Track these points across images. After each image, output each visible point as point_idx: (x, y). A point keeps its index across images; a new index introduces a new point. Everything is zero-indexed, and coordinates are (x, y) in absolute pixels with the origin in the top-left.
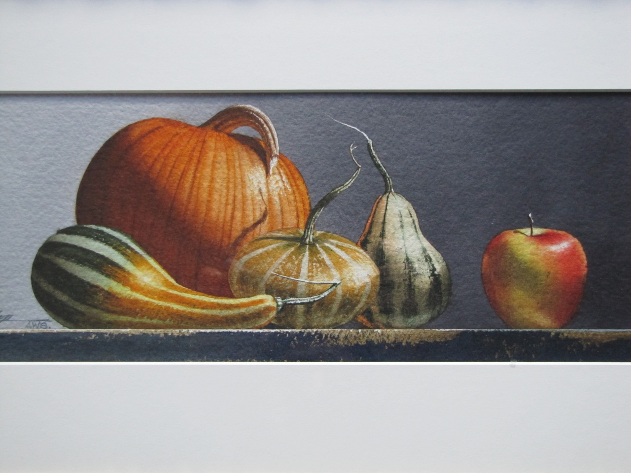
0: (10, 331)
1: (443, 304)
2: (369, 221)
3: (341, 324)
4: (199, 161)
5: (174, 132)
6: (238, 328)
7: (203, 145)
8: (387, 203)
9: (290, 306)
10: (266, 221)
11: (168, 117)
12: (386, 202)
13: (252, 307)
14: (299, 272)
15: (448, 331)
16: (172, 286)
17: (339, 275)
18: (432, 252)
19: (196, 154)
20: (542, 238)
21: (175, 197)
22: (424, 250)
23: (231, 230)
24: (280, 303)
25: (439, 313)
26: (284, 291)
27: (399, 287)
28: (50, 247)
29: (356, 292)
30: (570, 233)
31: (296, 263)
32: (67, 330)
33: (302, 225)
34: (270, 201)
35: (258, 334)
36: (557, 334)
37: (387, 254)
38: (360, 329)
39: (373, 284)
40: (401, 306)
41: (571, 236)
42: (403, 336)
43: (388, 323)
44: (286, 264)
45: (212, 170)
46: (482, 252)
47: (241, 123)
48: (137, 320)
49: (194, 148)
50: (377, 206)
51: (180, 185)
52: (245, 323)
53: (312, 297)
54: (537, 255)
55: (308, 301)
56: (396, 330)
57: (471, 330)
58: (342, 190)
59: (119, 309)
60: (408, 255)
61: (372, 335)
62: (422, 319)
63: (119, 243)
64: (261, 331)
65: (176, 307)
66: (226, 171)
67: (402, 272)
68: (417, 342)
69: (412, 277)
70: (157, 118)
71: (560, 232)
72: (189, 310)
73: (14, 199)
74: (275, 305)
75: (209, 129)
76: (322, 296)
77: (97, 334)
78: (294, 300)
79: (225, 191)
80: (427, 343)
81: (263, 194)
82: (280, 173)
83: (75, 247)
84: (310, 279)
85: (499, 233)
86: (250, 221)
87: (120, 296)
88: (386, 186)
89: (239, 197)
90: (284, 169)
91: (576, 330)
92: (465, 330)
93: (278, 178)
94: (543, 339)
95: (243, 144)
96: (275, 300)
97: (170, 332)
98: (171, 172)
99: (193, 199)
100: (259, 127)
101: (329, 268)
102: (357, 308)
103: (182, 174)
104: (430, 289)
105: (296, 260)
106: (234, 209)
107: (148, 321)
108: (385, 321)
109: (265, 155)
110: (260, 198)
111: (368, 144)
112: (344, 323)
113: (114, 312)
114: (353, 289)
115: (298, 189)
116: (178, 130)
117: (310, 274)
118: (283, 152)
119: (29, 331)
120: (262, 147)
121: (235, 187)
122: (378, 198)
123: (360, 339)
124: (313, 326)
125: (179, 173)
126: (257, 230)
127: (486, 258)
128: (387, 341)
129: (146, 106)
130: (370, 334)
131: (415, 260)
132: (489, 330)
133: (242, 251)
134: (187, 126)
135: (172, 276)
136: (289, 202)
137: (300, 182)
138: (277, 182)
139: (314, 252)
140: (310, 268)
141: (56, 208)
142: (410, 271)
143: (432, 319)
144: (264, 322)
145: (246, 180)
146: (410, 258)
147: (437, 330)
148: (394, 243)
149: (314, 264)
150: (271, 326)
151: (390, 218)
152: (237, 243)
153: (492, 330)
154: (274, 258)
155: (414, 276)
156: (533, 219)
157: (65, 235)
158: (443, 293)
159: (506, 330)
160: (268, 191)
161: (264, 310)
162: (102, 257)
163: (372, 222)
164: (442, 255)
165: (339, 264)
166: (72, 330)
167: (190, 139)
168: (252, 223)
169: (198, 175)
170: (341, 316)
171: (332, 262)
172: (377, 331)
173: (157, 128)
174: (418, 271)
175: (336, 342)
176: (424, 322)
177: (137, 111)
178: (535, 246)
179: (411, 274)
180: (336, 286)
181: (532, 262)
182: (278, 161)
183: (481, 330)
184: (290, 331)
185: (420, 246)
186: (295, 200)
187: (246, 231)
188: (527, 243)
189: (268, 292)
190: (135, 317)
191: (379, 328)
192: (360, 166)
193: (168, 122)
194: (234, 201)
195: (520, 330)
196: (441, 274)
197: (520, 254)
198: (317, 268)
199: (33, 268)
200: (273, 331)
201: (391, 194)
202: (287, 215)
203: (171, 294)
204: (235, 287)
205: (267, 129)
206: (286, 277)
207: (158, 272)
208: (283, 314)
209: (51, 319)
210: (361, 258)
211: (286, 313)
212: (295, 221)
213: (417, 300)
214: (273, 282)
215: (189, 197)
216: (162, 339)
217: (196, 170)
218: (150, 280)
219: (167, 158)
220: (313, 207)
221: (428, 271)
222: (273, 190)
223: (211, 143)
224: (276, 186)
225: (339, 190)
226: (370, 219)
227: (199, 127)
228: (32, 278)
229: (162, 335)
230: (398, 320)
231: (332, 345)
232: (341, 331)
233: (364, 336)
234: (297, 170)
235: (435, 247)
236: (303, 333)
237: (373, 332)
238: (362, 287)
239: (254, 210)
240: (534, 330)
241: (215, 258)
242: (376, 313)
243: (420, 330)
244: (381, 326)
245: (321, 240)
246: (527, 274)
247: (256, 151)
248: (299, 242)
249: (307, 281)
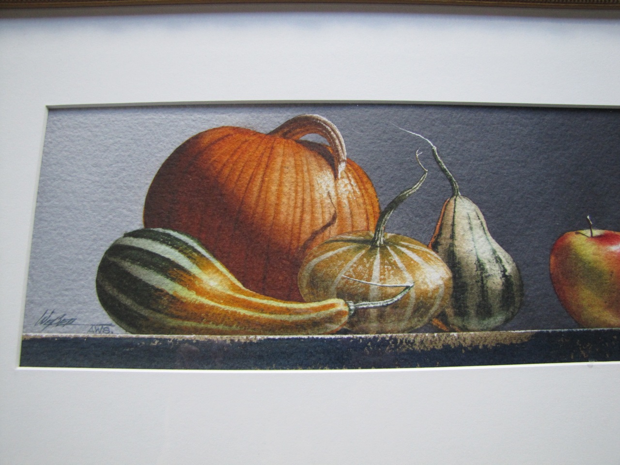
0: (73, 335)
1: (516, 305)
2: (439, 223)
3: (416, 328)
4: (267, 166)
5: (244, 140)
6: (308, 334)
7: (271, 151)
8: (455, 206)
9: (362, 310)
10: (336, 224)
11: (238, 126)
12: (453, 205)
13: (323, 311)
14: (370, 275)
15: (523, 333)
16: (239, 290)
17: (411, 277)
18: (502, 253)
19: (265, 159)
20: (601, 239)
21: (242, 201)
22: (494, 252)
23: (300, 233)
24: (352, 307)
25: (513, 315)
26: (356, 295)
27: (472, 289)
28: (117, 250)
29: (430, 294)
31: (367, 265)
32: (130, 335)
33: (372, 227)
34: (339, 204)
35: (330, 340)
37: (458, 256)
38: (436, 332)
39: (447, 287)
40: (475, 308)
42: (480, 339)
43: (464, 326)
44: (357, 266)
45: (281, 175)
46: (548, 253)
47: (308, 131)
48: (202, 325)
49: (263, 154)
50: (445, 209)
51: (248, 189)
52: (316, 328)
53: (385, 301)
54: (599, 255)
55: (381, 305)
56: (472, 333)
57: (545, 330)
58: (410, 193)
59: (183, 314)
60: (479, 257)
61: (448, 339)
62: (497, 320)
63: (185, 246)
64: (333, 337)
65: (242, 311)
66: (294, 175)
67: (474, 273)
68: (494, 345)
69: (484, 278)
70: (227, 127)
71: (617, 233)
72: (256, 315)
73: (85, 203)
74: (346, 309)
75: (278, 136)
76: (395, 299)
77: (160, 340)
78: (366, 304)
79: (294, 194)
80: (504, 346)
81: (332, 197)
82: (348, 177)
83: (140, 250)
84: (382, 282)
85: (562, 234)
86: (320, 223)
87: (184, 301)
88: (453, 189)
89: (308, 200)
90: (353, 173)
92: (540, 330)
93: (347, 181)
94: (615, 337)
95: (311, 150)
96: (347, 304)
97: (236, 338)
98: (239, 176)
99: (261, 203)
100: (326, 134)
101: (401, 271)
102: (432, 311)
103: (251, 178)
104: (503, 290)
105: (368, 262)
106: (303, 212)
107: (214, 327)
108: (460, 324)
109: (333, 160)
110: (329, 201)
111: (433, 151)
112: (419, 327)
113: (178, 317)
114: (426, 292)
115: (367, 192)
116: (247, 137)
117: (382, 277)
118: (350, 157)
119: (91, 335)
120: (330, 152)
121: (304, 190)
122: (445, 201)
123: (436, 343)
124: (387, 330)
125: (248, 177)
126: (327, 232)
127: (553, 258)
128: (464, 345)
129: (217, 116)
130: (446, 338)
131: (486, 261)
132: (563, 330)
133: (311, 254)
134: (256, 133)
135: (239, 280)
136: (359, 205)
137: (368, 186)
138: (346, 185)
139: (385, 255)
140: (382, 271)
141: (125, 211)
142: (482, 273)
143: (507, 321)
144: (335, 327)
145: (315, 183)
146: (481, 259)
147: (513, 332)
148: (464, 244)
149: (386, 267)
150: (343, 331)
151: (459, 220)
152: (306, 246)
153: (566, 330)
154: (344, 261)
155: (486, 277)
156: (591, 221)
157: (132, 238)
158: (516, 293)
159: (578, 330)
160: (337, 195)
161: (336, 315)
162: (168, 260)
163: (441, 225)
164: (511, 256)
165: (411, 266)
166: (134, 336)
167: (259, 145)
168: (322, 225)
169: (267, 179)
170: (416, 319)
171: (404, 264)
172: (453, 335)
173: (227, 136)
174: (490, 272)
175: (412, 347)
176: (498, 324)
177: (209, 121)
178: (596, 246)
179: (483, 276)
180: (410, 289)
181: (595, 262)
182: (346, 166)
183: (555, 330)
184: (363, 336)
185: (489, 247)
186: (364, 203)
187: (315, 234)
188: (589, 244)
189: (339, 296)
190: (200, 322)
191: (455, 332)
192: (427, 171)
193: (236, 129)
194: (303, 204)
195: (592, 330)
196: (512, 275)
197: (583, 254)
198: (389, 271)
199: (99, 272)
200: (346, 336)
201: (458, 197)
202: (356, 218)
203: (238, 298)
204: (305, 291)
205: (335, 136)
206: (357, 280)
207: (225, 276)
208: (355, 319)
209: (114, 323)
210: (432, 261)
211: (358, 318)
212: (365, 224)
213: (491, 301)
214: (345, 285)
215: (257, 201)
216: (228, 346)
217: (264, 174)
218: (216, 283)
219: (235, 163)
220: (383, 209)
221: (500, 272)
222: (342, 194)
223: (280, 149)
224: (345, 189)
225: (408, 193)
226: (440, 221)
227: (268, 134)
228: (97, 281)
229: (228, 342)
230: (473, 323)
231: (408, 350)
232: (417, 336)
233: (440, 340)
234: (365, 174)
235: (504, 249)
236: (378, 338)
237: (449, 336)
238: (436, 290)
239: (323, 212)
240: (606, 329)
241: (284, 262)
242: (451, 316)
243: (495, 332)
244: (457, 329)
245: (393, 243)
246: (591, 273)
247: (323, 156)
248: (370, 244)
249: (379, 284)
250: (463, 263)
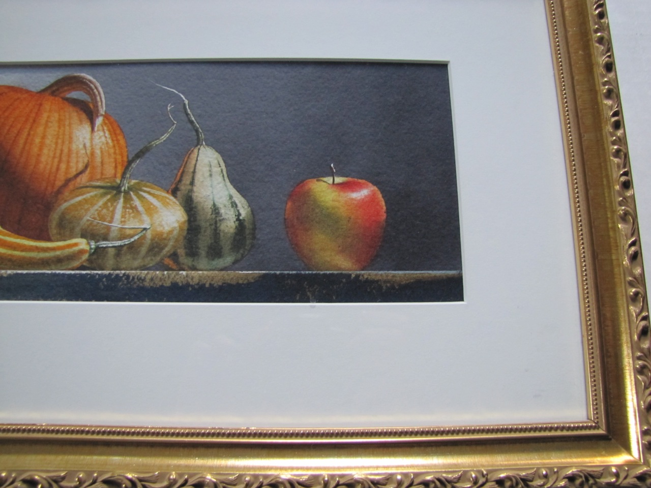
1: (246, 247)
2: (181, 171)
3: (148, 266)
4: (34, 121)
5: (16, 97)
6: (52, 270)
7: (39, 108)
8: (198, 155)
9: (102, 249)
10: (88, 172)
11: (12, 85)
12: (197, 154)
13: (67, 250)
14: (112, 218)
15: (251, 273)
17: (149, 220)
18: (238, 198)
19: (33, 115)
20: (344, 186)
21: (9, 152)
22: (231, 197)
23: (55, 180)
24: (93, 247)
25: (243, 256)
26: (98, 235)
27: (205, 231)
29: (165, 236)
30: (370, 182)
31: (111, 209)
33: (119, 175)
34: (93, 154)
35: (70, 275)
36: (357, 276)
37: (195, 201)
38: (166, 270)
39: (181, 229)
40: (206, 249)
41: (370, 184)
42: (207, 278)
43: (193, 265)
44: (102, 210)
45: (45, 128)
46: (286, 199)
47: (75, 89)
49: (32, 110)
50: (189, 157)
51: (15, 142)
52: (59, 264)
53: (124, 241)
54: (338, 201)
55: (119, 244)
56: (200, 272)
57: (273, 272)
58: (157, 143)
60: (215, 202)
61: (177, 277)
62: (226, 261)
64: (73, 272)
66: (57, 129)
67: (209, 217)
68: (220, 284)
69: (218, 222)
71: (360, 181)
74: (87, 248)
75: (47, 94)
76: (132, 240)
78: (105, 244)
79: (54, 146)
80: (230, 285)
81: (87, 149)
82: (103, 130)
84: (123, 223)
85: (303, 181)
86: (73, 171)
88: (198, 139)
89: (66, 151)
90: (108, 127)
91: (376, 272)
92: (267, 272)
93: (101, 134)
94: (344, 280)
95: (75, 106)
96: (89, 244)
98: (9, 130)
99: (25, 153)
101: (141, 214)
102: (165, 252)
103: (19, 132)
104: (235, 233)
105: (111, 206)
106: (60, 162)
108: (190, 264)
109: (92, 115)
110: (84, 152)
111: (184, 104)
112: (151, 265)
114: (161, 234)
115: (118, 143)
116: (19, 95)
117: (123, 219)
118: (108, 112)
120: (90, 108)
121: (63, 142)
122: (189, 150)
123: (165, 281)
124: (122, 267)
125: (16, 131)
126: (78, 179)
127: (289, 204)
128: (191, 283)
130: (175, 276)
131: (221, 206)
132: (291, 272)
133: (63, 199)
134: (27, 92)
136: (109, 155)
137: (120, 137)
138: (100, 137)
139: (128, 199)
140: (123, 214)
142: (216, 217)
143: (236, 262)
144: (76, 264)
145: (74, 136)
146: (217, 204)
147: (240, 272)
148: (202, 190)
149: (127, 210)
150: (82, 268)
151: (200, 167)
152: (59, 192)
153: (294, 272)
154: (91, 205)
155: (220, 220)
156: (335, 168)
158: (247, 237)
159: (307, 272)
160: (92, 145)
161: (78, 253)
163: (183, 172)
164: (247, 201)
165: (150, 210)
167: (29, 103)
168: (75, 173)
169: (32, 133)
170: (149, 258)
171: (144, 208)
172: (182, 274)
173: (3, 93)
174: (224, 216)
175: (142, 283)
176: (227, 265)
178: (336, 193)
179: (218, 219)
180: (146, 231)
181: (333, 208)
182: (103, 120)
183: (283, 272)
184: (100, 272)
185: (227, 193)
186: (115, 153)
187: (68, 181)
188: (329, 191)
189: (83, 236)
191: (184, 270)
192: (176, 122)
194: (61, 154)
195: (322, 273)
196: (246, 219)
197: (322, 201)
198: (130, 214)
200: (84, 272)
201: (202, 146)
202: (106, 166)
204: (53, 231)
205: (97, 93)
206: (100, 222)
208: (95, 257)
210: (171, 205)
211: (97, 256)
212: (113, 172)
213: (222, 243)
214: (88, 226)
215: (22, 152)
217: (31, 128)
219: (7, 118)
220: (130, 158)
221: (234, 216)
222: (96, 145)
223: (47, 106)
224: (99, 141)
225: (155, 143)
226: (182, 169)
227: (38, 93)
230: (203, 262)
232: (148, 273)
233: (169, 277)
234: (119, 126)
235: (241, 194)
236: (112, 275)
237: (178, 274)
238: (171, 232)
239: (77, 162)
240: (335, 272)
241: (39, 206)
242: (182, 256)
243: (223, 272)
244: (186, 268)
245: (135, 189)
246: (329, 219)
247: (85, 111)
248: (116, 190)
249: (120, 226)
250: (199, 208)
